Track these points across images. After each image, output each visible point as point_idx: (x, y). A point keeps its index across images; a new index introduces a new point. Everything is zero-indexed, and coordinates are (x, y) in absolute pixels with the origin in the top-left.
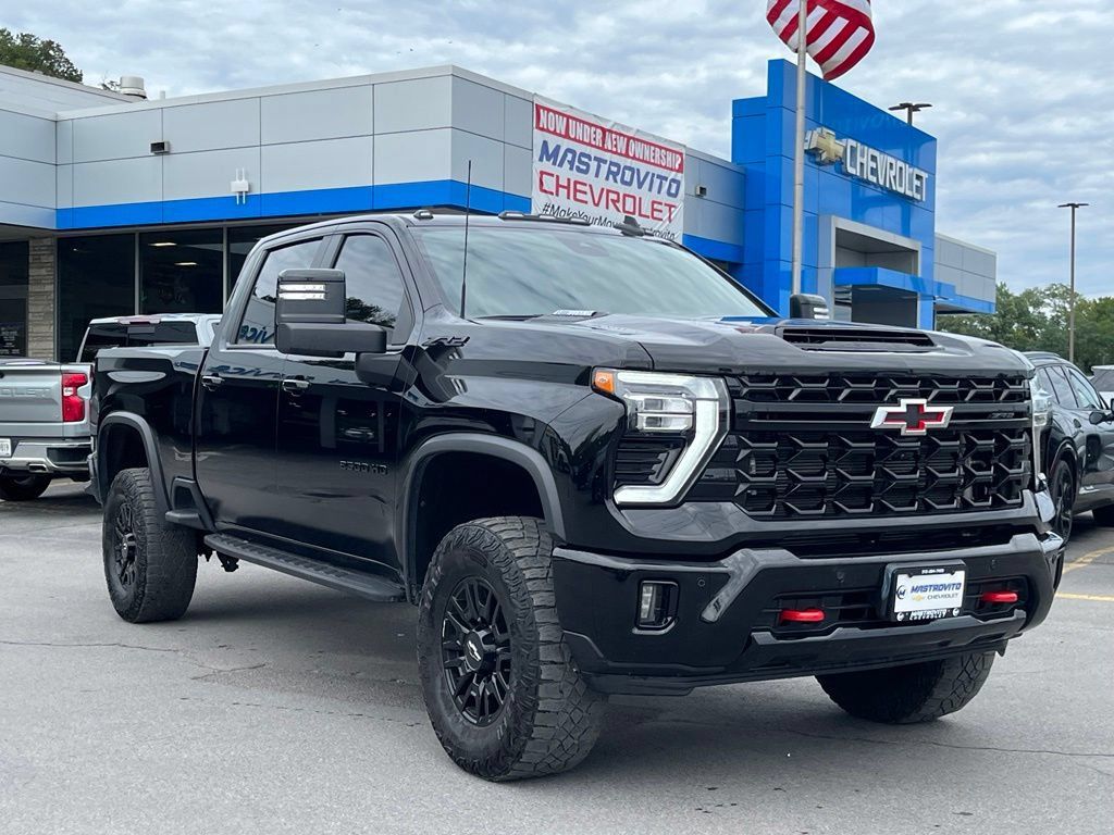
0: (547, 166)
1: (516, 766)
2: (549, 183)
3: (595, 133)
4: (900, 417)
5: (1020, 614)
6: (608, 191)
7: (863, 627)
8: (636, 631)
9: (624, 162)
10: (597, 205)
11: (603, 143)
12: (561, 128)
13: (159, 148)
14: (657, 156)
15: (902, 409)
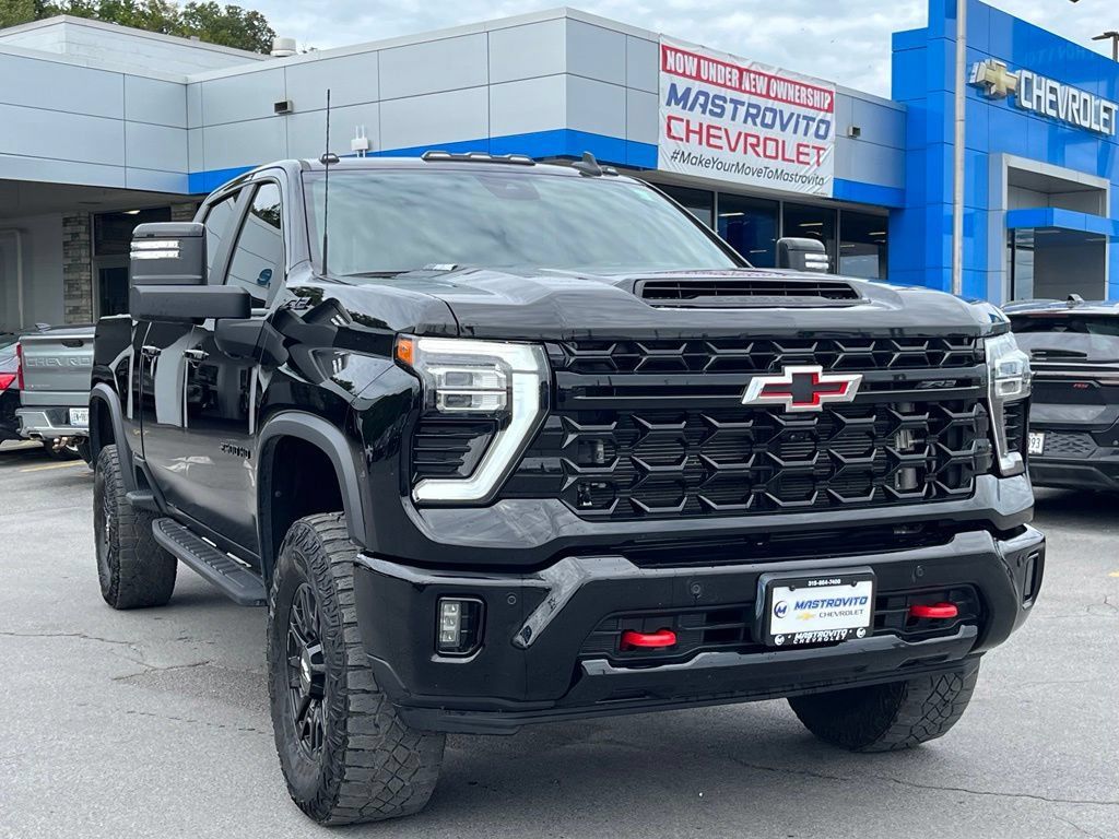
0: (676, 110)
1: (335, 811)
2: (678, 129)
3: (730, 73)
4: (786, 389)
5: (967, 631)
6: (747, 135)
7: (743, 651)
8: (437, 659)
9: (763, 103)
10: (734, 150)
11: (741, 84)
12: (691, 68)
13: (282, 108)
14: (803, 95)
15: (787, 379)
